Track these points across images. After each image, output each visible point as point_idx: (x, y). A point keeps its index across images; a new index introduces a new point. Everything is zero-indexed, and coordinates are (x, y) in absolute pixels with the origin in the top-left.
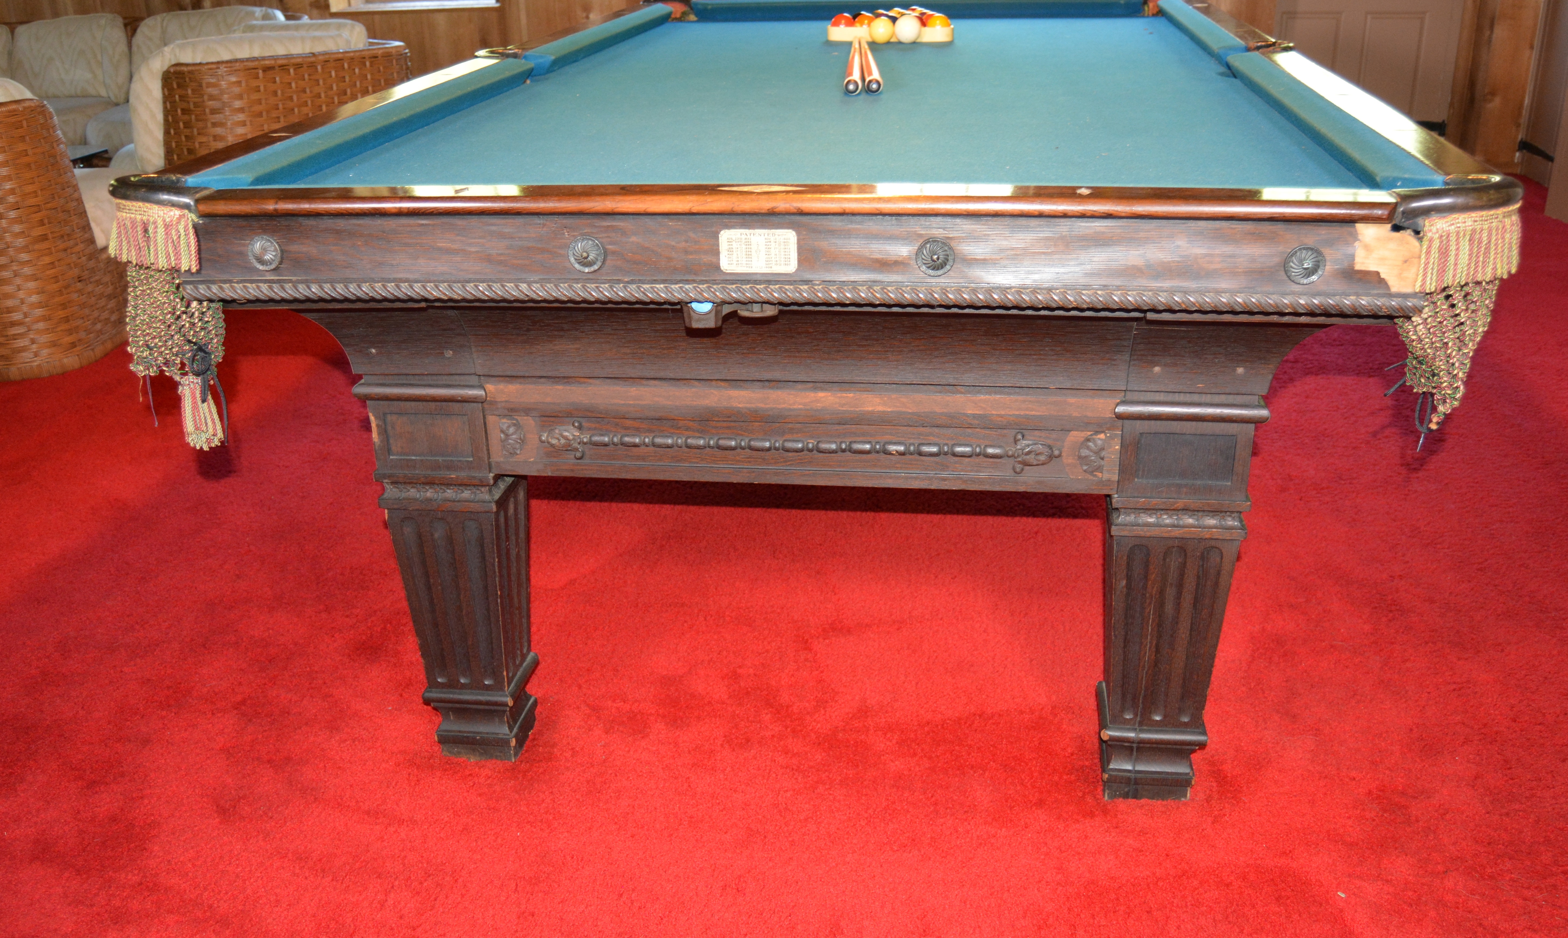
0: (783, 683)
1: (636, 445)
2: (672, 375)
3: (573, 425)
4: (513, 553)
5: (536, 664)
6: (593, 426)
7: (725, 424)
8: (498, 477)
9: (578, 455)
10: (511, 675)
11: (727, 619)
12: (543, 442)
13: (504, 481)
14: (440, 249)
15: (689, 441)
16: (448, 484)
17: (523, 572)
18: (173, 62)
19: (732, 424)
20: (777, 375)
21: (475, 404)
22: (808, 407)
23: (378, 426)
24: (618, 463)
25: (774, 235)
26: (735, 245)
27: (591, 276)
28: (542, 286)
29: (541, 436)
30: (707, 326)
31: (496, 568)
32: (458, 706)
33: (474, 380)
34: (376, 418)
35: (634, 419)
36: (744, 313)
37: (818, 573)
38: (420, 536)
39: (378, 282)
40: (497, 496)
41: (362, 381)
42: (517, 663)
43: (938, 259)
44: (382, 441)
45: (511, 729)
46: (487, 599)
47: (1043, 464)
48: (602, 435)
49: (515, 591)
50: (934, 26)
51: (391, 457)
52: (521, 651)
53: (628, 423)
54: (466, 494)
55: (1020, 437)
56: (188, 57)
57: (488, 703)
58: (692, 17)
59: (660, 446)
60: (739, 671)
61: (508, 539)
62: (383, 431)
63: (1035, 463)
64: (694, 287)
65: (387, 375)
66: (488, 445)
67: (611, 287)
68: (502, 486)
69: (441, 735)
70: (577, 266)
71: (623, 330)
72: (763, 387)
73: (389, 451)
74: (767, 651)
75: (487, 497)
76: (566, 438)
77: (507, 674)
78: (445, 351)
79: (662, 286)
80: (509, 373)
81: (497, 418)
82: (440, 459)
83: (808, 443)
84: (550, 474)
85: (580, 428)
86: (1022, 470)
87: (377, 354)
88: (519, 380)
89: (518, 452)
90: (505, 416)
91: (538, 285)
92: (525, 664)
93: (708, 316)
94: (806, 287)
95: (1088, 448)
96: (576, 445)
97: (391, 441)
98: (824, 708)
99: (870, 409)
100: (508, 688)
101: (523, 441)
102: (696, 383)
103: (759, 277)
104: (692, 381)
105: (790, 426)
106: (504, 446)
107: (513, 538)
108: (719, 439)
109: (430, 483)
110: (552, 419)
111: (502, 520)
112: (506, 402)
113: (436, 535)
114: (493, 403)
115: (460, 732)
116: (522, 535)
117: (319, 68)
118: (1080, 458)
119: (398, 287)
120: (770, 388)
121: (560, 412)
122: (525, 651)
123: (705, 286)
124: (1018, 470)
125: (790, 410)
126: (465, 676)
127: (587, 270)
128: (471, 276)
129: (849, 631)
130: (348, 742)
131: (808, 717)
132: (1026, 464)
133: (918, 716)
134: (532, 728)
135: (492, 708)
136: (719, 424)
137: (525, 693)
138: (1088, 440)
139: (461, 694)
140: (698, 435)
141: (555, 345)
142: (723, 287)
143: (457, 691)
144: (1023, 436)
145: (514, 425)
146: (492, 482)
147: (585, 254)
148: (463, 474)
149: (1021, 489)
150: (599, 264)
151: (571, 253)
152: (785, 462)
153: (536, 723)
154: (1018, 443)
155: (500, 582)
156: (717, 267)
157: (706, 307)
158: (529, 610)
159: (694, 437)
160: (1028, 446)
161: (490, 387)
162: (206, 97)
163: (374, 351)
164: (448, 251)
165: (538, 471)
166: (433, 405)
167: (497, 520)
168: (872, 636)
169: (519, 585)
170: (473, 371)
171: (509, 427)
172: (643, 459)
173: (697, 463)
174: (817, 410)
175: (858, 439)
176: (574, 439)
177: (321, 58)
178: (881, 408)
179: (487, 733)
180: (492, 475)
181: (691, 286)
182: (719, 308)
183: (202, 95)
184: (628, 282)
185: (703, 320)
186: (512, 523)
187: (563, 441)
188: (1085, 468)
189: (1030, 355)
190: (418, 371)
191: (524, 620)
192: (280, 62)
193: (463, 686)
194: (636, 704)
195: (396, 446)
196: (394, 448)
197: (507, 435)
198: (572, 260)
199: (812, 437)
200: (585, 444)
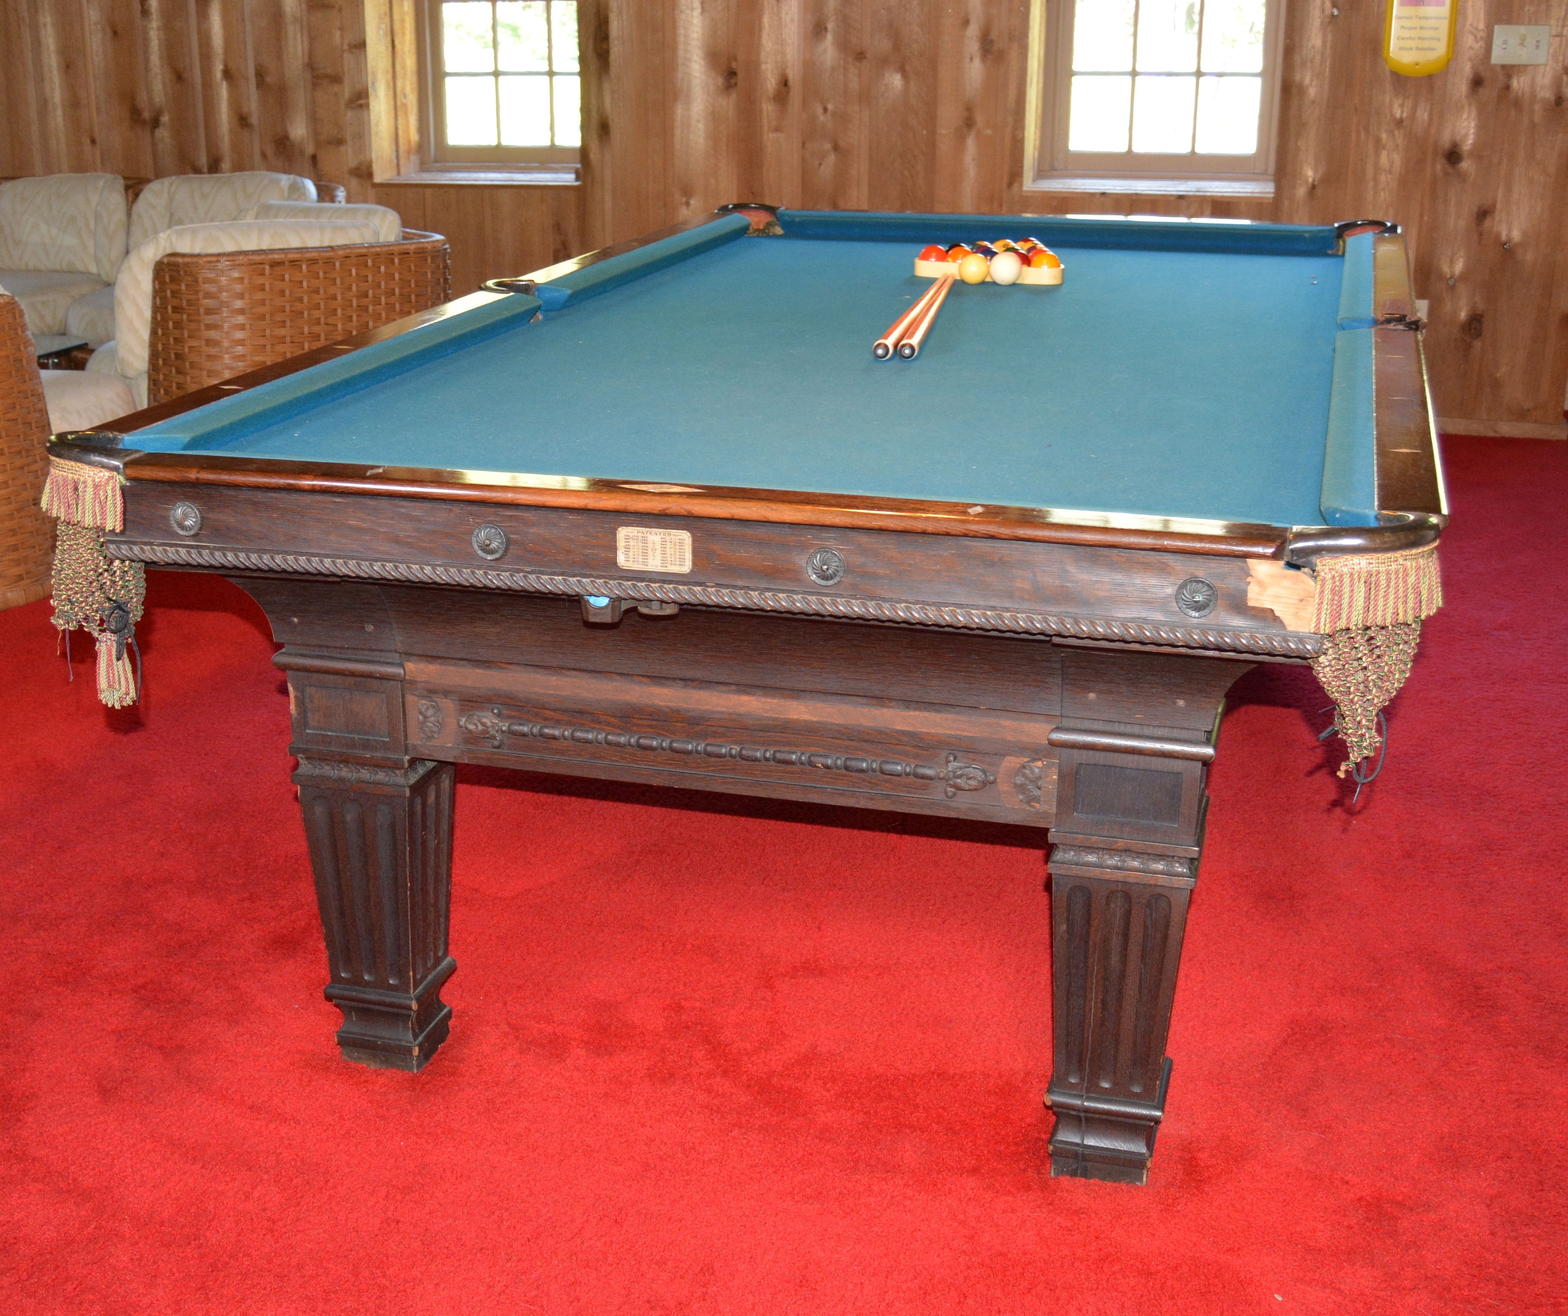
0: (729, 1021)
1: (554, 738)
2: (591, 667)
3: (492, 712)
4: (432, 844)
5: (452, 970)
6: (513, 713)
7: (645, 722)
8: (413, 762)
9: (496, 743)
10: (419, 976)
11: (689, 947)
12: (461, 727)
13: (425, 765)
14: (351, 527)
15: (610, 737)
16: (362, 763)
17: (444, 868)
18: (168, 251)
19: (654, 723)
20: (699, 674)
21: (394, 683)
22: (731, 711)
23: (296, 697)
24: (536, 756)
25: (669, 534)
26: (632, 543)
27: (493, 564)
28: (446, 570)
29: (459, 721)
30: (604, 621)
31: (407, 857)
32: (361, 1005)
33: (396, 658)
34: (295, 689)
35: (555, 710)
36: (644, 610)
37: (808, 905)
38: (331, 816)
39: (291, 555)
40: (412, 781)
41: (283, 650)
42: (429, 965)
43: (827, 569)
44: (299, 714)
45: (416, 1036)
46: (397, 890)
47: (975, 790)
48: (520, 724)
49: (431, 887)
50: (1039, 266)
51: (307, 731)
52: (435, 953)
53: (549, 714)
54: (381, 776)
55: (952, 758)
56: (186, 245)
57: (390, 1005)
58: (779, 230)
59: (579, 740)
60: (683, 1003)
61: (424, 827)
62: (300, 703)
63: (967, 787)
64: (592, 581)
65: (308, 645)
66: (405, 727)
67: (511, 575)
68: (421, 770)
69: (341, 1037)
70: (480, 552)
71: (541, 616)
72: (685, 686)
73: (306, 725)
74: (722, 986)
75: (401, 781)
76: (483, 724)
77: (414, 976)
78: (366, 625)
79: (560, 578)
80: (429, 653)
81: (416, 698)
82: (356, 737)
83: (731, 749)
84: (466, 761)
85: (499, 715)
86: (955, 794)
87: (299, 623)
88: (440, 661)
89: (436, 736)
90: (424, 697)
91: (442, 569)
92: (439, 968)
93: (604, 611)
94: (699, 588)
95: (1024, 775)
96: (492, 732)
97: (309, 715)
98: (766, 1051)
99: (795, 717)
100: (414, 990)
101: (441, 725)
102: (618, 677)
103: (654, 576)
104: (614, 675)
105: (713, 729)
106: (421, 729)
107: (432, 828)
108: (640, 738)
109: (345, 760)
110: (471, 704)
111: (419, 808)
112: (425, 682)
113: (348, 818)
114: (412, 682)
115: (361, 1035)
116: (445, 827)
117: (338, 264)
118: (1016, 786)
119: (309, 561)
120: (694, 688)
121: (479, 697)
122: (440, 954)
123: (602, 581)
124: (950, 794)
125: (713, 712)
126: (369, 973)
127: (489, 557)
128: (379, 556)
129: (822, 973)
130: (245, 1036)
131: (745, 1058)
132: (958, 788)
133: (869, 1068)
134: (443, 1041)
135: (396, 1010)
136: (641, 722)
137: (439, 1001)
138: (1024, 767)
139: (364, 993)
140: (620, 732)
141: (475, 627)
142: (619, 584)
143: (361, 988)
144: (955, 758)
145: (433, 707)
146: (406, 765)
147: (487, 542)
148: (378, 754)
149: (953, 815)
150: (501, 552)
151: (474, 539)
152: (708, 767)
153: (449, 1036)
154: (950, 764)
155: (411, 873)
156: (615, 563)
157: (603, 602)
158: (448, 910)
159: (614, 734)
160: (960, 768)
161: (410, 666)
162: (201, 295)
163: (296, 620)
164: (359, 530)
165: (455, 757)
166: (351, 680)
167: (412, 806)
168: (846, 980)
169: (437, 880)
170: (393, 648)
171: (428, 708)
172: (562, 753)
173: (617, 761)
174: (740, 715)
175: (782, 749)
176: (493, 727)
177: (340, 253)
178: (806, 717)
179: (390, 1039)
180: (407, 757)
181: (588, 580)
182: (616, 603)
183: (197, 292)
184: (529, 573)
185: (599, 614)
186: (431, 812)
187: (480, 728)
188: (1021, 797)
189: (958, 671)
190: (338, 644)
191: (442, 920)
192: (291, 256)
193: (367, 984)
194: (562, 1027)
195: (313, 719)
196: (311, 722)
197: (425, 717)
198: (476, 546)
199: (736, 743)
200: (503, 732)
